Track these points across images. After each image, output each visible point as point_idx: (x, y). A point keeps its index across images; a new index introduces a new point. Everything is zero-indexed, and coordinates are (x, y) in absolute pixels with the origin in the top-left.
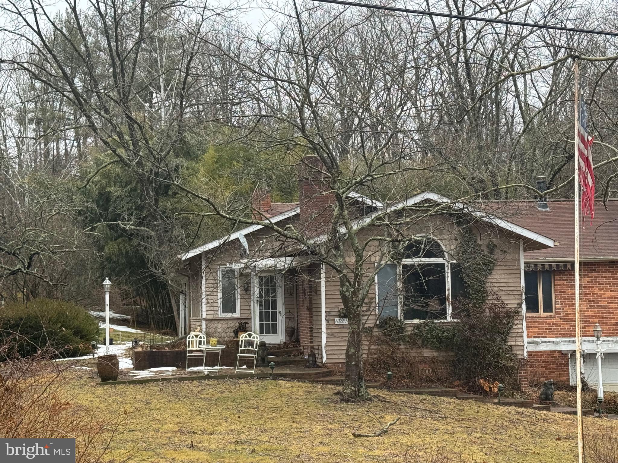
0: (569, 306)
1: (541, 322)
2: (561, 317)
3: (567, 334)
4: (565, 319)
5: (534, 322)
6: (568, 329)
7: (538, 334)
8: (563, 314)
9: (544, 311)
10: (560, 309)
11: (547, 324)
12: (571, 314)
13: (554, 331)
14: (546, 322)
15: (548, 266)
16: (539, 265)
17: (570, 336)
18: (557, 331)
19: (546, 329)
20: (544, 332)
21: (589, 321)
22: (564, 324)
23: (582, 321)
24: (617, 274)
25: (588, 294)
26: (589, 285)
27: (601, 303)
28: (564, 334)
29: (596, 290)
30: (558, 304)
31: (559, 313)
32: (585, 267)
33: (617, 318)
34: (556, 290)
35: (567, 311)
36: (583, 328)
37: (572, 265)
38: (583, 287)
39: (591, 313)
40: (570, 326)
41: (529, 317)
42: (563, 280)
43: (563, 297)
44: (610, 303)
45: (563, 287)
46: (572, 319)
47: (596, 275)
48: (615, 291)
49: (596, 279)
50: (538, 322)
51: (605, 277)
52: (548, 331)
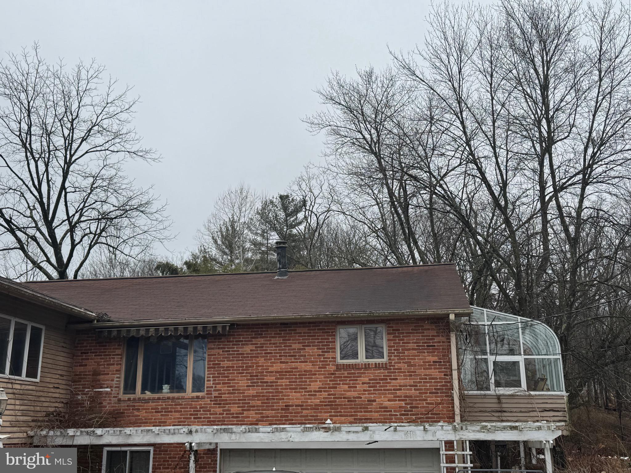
0: (223, 383)
1: (185, 405)
2: (211, 397)
3: (218, 421)
4: (216, 401)
5: (176, 405)
6: (220, 414)
7: (179, 422)
8: (215, 394)
9: (193, 391)
10: (212, 387)
11: (193, 408)
12: (225, 394)
13: (200, 418)
14: (192, 405)
15: (192, 329)
16: (181, 328)
17: (222, 425)
18: (204, 418)
19: (191, 415)
20: (187, 418)
21: (249, 403)
22: (216, 408)
23: (240, 403)
24: (290, 340)
25: (250, 367)
26: (253, 354)
27: (266, 379)
28: (213, 421)
29: (261, 361)
30: (209, 381)
31: (209, 393)
32: (248, 331)
33: (286, 399)
34: (208, 361)
35: (221, 390)
36: (240, 414)
37: (224, 328)
38: (245, 357)
39: (252, 392)
40: (223, 410)
41: (169, 398)
42: (219, 348)
43: (217, 371)
44: (278, 379)
45: (217, 358)
46: (226, 400)
47: (262, 341)
48: (287, 362)
49: (263, 347)
50: (182, 405)
51: (274, 344)
52: (192, 417)
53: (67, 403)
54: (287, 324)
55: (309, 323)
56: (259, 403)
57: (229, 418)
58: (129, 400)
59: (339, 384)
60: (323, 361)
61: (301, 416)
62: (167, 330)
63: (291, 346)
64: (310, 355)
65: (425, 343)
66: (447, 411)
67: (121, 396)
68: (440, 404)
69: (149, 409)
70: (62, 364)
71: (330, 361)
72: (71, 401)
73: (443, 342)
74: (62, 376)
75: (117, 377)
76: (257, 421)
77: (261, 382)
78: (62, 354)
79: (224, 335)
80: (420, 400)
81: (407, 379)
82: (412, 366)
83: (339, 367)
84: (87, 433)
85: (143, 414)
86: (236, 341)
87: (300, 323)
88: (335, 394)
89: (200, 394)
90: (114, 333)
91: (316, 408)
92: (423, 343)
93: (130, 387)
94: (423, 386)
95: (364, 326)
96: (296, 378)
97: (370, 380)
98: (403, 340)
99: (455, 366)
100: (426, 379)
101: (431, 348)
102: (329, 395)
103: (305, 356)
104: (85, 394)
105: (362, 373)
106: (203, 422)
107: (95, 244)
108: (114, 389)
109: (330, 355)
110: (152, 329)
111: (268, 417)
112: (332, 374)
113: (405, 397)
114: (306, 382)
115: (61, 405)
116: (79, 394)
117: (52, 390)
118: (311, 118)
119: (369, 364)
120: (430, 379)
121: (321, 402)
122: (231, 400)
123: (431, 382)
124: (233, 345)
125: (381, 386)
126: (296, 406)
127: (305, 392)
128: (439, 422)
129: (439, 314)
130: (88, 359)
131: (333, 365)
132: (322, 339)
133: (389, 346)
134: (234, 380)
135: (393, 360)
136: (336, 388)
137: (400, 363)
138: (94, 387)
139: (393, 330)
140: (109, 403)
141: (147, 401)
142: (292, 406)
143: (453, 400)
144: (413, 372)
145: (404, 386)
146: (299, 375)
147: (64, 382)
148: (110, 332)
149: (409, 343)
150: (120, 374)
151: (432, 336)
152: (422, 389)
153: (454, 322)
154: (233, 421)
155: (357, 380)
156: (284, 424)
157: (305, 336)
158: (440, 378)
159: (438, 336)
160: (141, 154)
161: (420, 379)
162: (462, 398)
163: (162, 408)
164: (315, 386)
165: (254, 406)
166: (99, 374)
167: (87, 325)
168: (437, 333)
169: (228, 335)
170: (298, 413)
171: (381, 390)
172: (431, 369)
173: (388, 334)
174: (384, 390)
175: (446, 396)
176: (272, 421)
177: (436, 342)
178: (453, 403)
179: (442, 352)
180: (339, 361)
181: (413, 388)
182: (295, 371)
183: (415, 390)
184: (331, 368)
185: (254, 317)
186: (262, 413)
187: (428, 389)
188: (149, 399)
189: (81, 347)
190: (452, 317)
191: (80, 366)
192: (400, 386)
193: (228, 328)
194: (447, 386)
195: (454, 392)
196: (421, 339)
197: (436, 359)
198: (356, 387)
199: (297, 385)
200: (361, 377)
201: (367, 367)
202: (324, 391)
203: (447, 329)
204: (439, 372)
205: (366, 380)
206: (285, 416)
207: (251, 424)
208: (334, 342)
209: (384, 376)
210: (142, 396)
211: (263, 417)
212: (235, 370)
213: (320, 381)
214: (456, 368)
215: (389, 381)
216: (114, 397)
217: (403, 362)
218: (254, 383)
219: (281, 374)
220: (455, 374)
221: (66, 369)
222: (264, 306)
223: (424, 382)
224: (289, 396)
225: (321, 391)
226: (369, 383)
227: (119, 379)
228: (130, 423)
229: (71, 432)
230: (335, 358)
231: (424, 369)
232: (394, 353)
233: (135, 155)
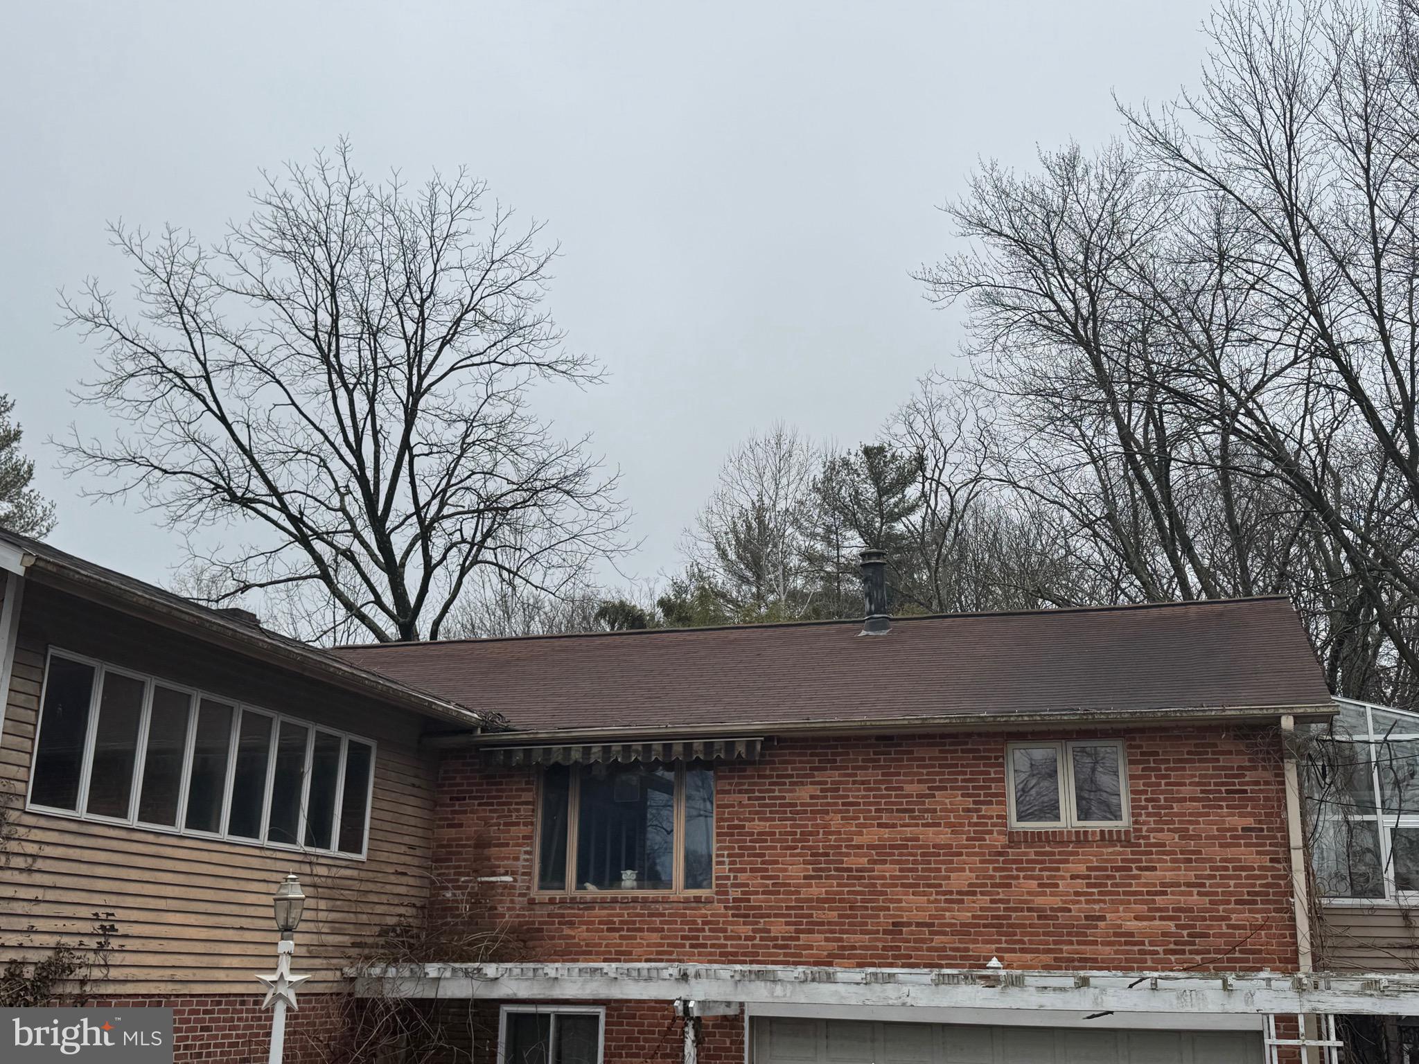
0: (752, 870)
1: (670, 915)
2: (727, 901)
3: (744, 954)
4: (738, 908)
5: (650, 915)
6: (747, 938)
7: (659, 953)
8: (735, 893)
9: (687, 887)
10: (728, 878)
11: (687, 923)
12: (757, 893)
13: (705, 946)
14: (684, 915)
15: (680, 749)
17: (751, 962)
18: (713, 946)
19: (683, 938)
20: (676, 945)
21: (811, 916)
22: (737, 923)
23: (789, 916)
24: (898, 774)
25: (811, 834)
26: (816, 805)
27: (848, 862)
28: (732, 954)
29: (836, 821)
30: (722, 863)
31: (722, 891)
32: (805, 755)
33: (896, 909)
34: (719, 820)
35: (747, 885)
36: (791, 939)
37: (750, 746)
38: (798, 813)
39: (816, 890)
40: (754, 931)
41: (635, 900)
42: (740, 792)
43: (738, 841)
44: (875, 862)
45: (737, 813)
46: (760, 908)
47: (836, 776)
48: (894, 826)
49: (837, 790)
50: (663, 915)
51: (863, 783)
52: (687, 943)
53: (423, 907)
54: (890, 738)
55: (943, 736)
56: (833, 916)
57: (767, 947)
58: (552, 901)
59: (1017, 877)
60: (976, 824)
61: (929, 949)
62: (627, 749)
63: (901, 789)
64: (946, 810)
65: (1223, 784)
66: (1279, 944)
67: (537, 893)
68: (1261, 927)
69: (593, 923)
70: (412, 821)
71: (994, 825)
72: (432, 903)
73: (1267, 783)
74: (411, 847)
75: (526, 853)
76: (829, 956)
77: (837, 869)
78: (412, 801)
79: (752, 763)
80: (1212, 918)
81: (1179, 869)
82: (1191, 838)
83: (1015, 839)
84: (467, 973)
85: (581, 933)
86: (778, 776)
87: (922, 736)
88: (1008, 901)
89: (702, 893)
90: (519, 757)
91: (963, 930)
92: (1216, 784)
93: (552, 873)
94: (1219, 885)
95: (1071, 744)
96: (915, 862)
97: (1089, 869)
98: (1168, 776)
99: (1296, 838)
100: (1226, 869)
101: (1238, 797)
102: (992, 901)
103: (935, 811)
104: (459, 888)
105: (1072, 853)
106: (711, 954)
107: (472, 565)
108: (519, 878)
109: (994, 810)
110: (596, 748)
111: (854, 948)
112: (1000, 854)
113: (1174, 910)
114: (939, 870)
115: (410, 911)
116: (447, 888)
117: (393, 879)
118: (935, 270)
119: (1086, 833)
120: (1235, 869)
121: (974, 917)
122: (770, 908)
123: (1239, 877)
124: (770, 784)
125: (1116, 885)
126: (918, 924)
127: (937, 893)
128: (1260, 969)
129: (1254, 717)
130: (465, 812)
131: (1000, 833)
132: (972, 773)
133: (1133, 792)
134: (777, 862)
135: (1145, 823)
136: (1009, 885)
137: (1162, 830)
138: (478, 872)
139: (1142, 754)
140: (509, 909)
141: (590, 905)
142: (909, 924)
143: (1294, 919)
144: (1193, 853)
145: (1172, 885)
146: (923, 855)
147: (416, 862)
148: (509, 754)
149: (1184, 784)
150: (531, 845)
151: (1240, 768)
152: (1216, 894)
153: (1292, 736)
154: (778, 955)
155: (1058, 869)
156: (891, 965)
157: (933, 766)
158: (1260, 868)
159: (1255, 768)
160: (563, 368)
161: (1212, 869)
162: (1317, 915)
163: (621, 922)
164: (959, 881)
165: (822, 924)
166: (489, 845)
167: (461, 740)
168: (1250, 760)
169: (760, 763)
170: (923, 941)
171: (1118, 893)
172: (1239, 845)
173: (1131, 762)
174: (1125, 893)
175: (1277, 910)
176: (865, 957)
177: (1247, 784)
178: (1294, 927)
179: (1264, 807)
180: (1015, 824)
181: (1195, 890)
182: (913, 847)
183: (1199, 894)
184: (997, 840)
185: (817, 722)
186: (841, 940)
187: (1231, 894)
188: (594, 901)
189: (451, 785)
190: (1287, 723)
191: (450, 826)
192: (1163, 885)
193: (759, 747)
194: (1279, 886)
195: (1296, 900)
196: (1212, 776)
197: (1250, 822)
198: (1057, 885)
199: (919, 878)
200: (1067, 861)
201: (1081, 838)
202: (982, 893)
203: (1276, 752)
204: (1258, 853)
205: (1081, 869)
206: (892, 948)
207: (816, 964)
208: (1002, 780)
209: (1123, 861)
210: (579, 894)
211: (843, 948)
212: (779, 841)
213: (971, 870)
214: (1301, 844)
215: (1135, 872)
216: (521, 895)
217: (1169, 830)
218: (821, 870)
219: (882, 851)
220: (1297, 858)
221: (420, 832)
222: (838, 698)
223: (1222, 877)
224: (900, 901)
225: (974, 893)
226: (1089, 877)
227: (530, 856)
228: (556, 953)
229: (432, 970)
230: (1004, 817)
231: (1221, 845)
232: (1146, 808)
233: (550, 371)
